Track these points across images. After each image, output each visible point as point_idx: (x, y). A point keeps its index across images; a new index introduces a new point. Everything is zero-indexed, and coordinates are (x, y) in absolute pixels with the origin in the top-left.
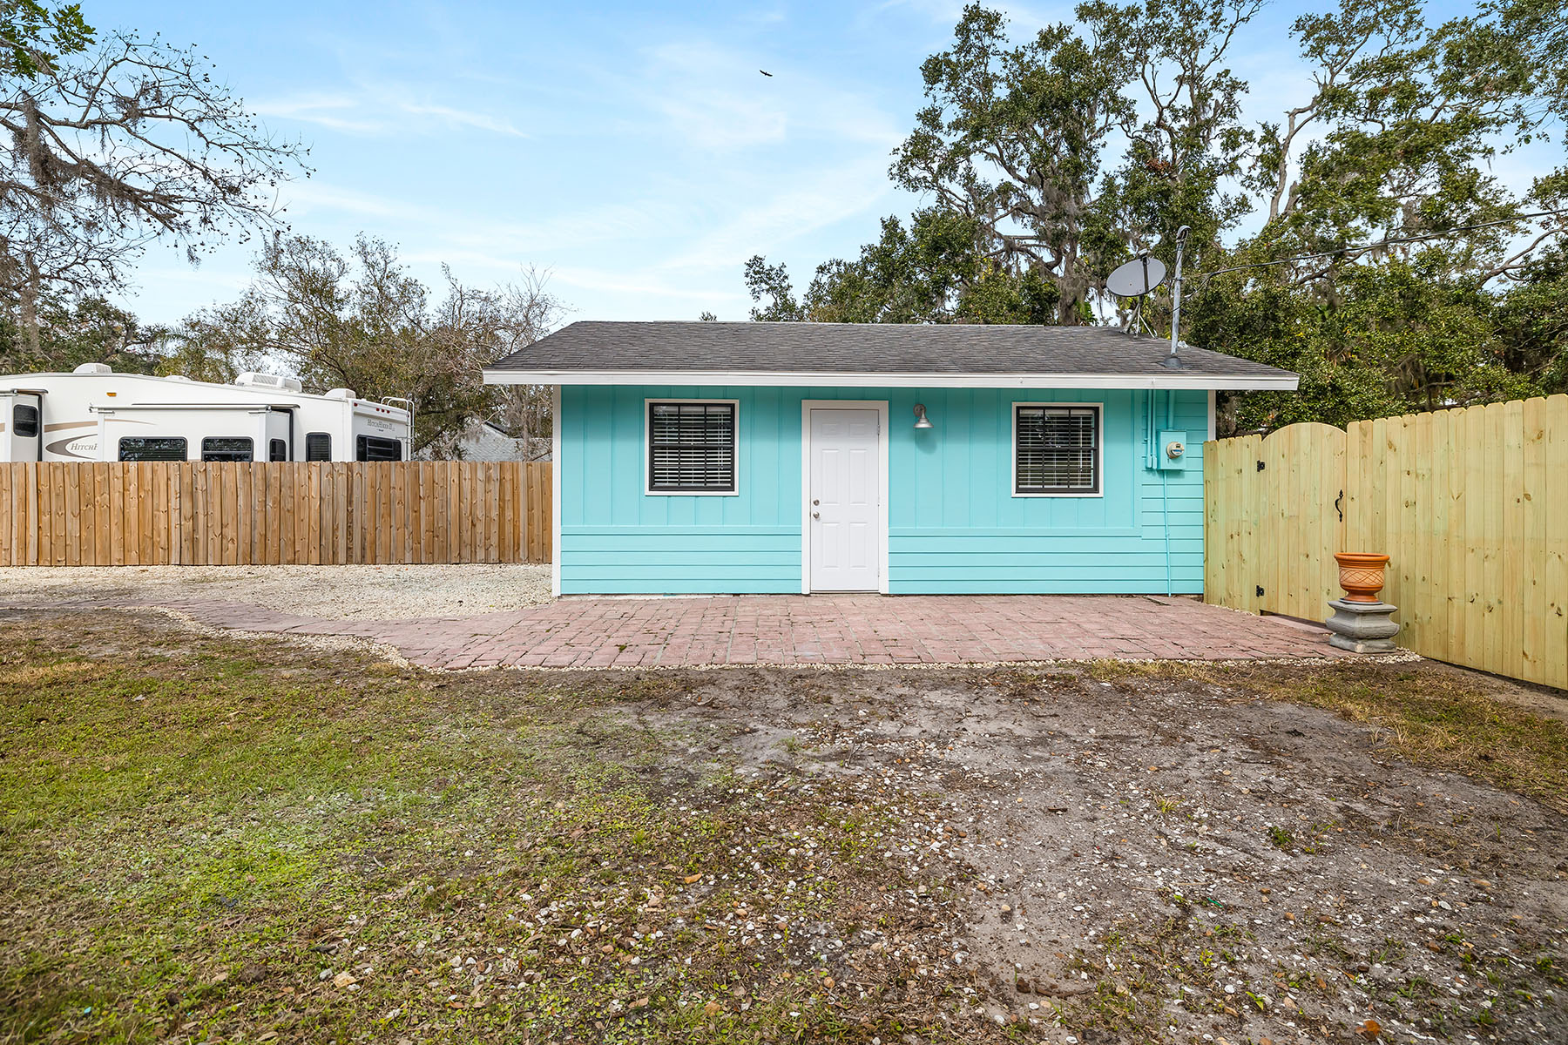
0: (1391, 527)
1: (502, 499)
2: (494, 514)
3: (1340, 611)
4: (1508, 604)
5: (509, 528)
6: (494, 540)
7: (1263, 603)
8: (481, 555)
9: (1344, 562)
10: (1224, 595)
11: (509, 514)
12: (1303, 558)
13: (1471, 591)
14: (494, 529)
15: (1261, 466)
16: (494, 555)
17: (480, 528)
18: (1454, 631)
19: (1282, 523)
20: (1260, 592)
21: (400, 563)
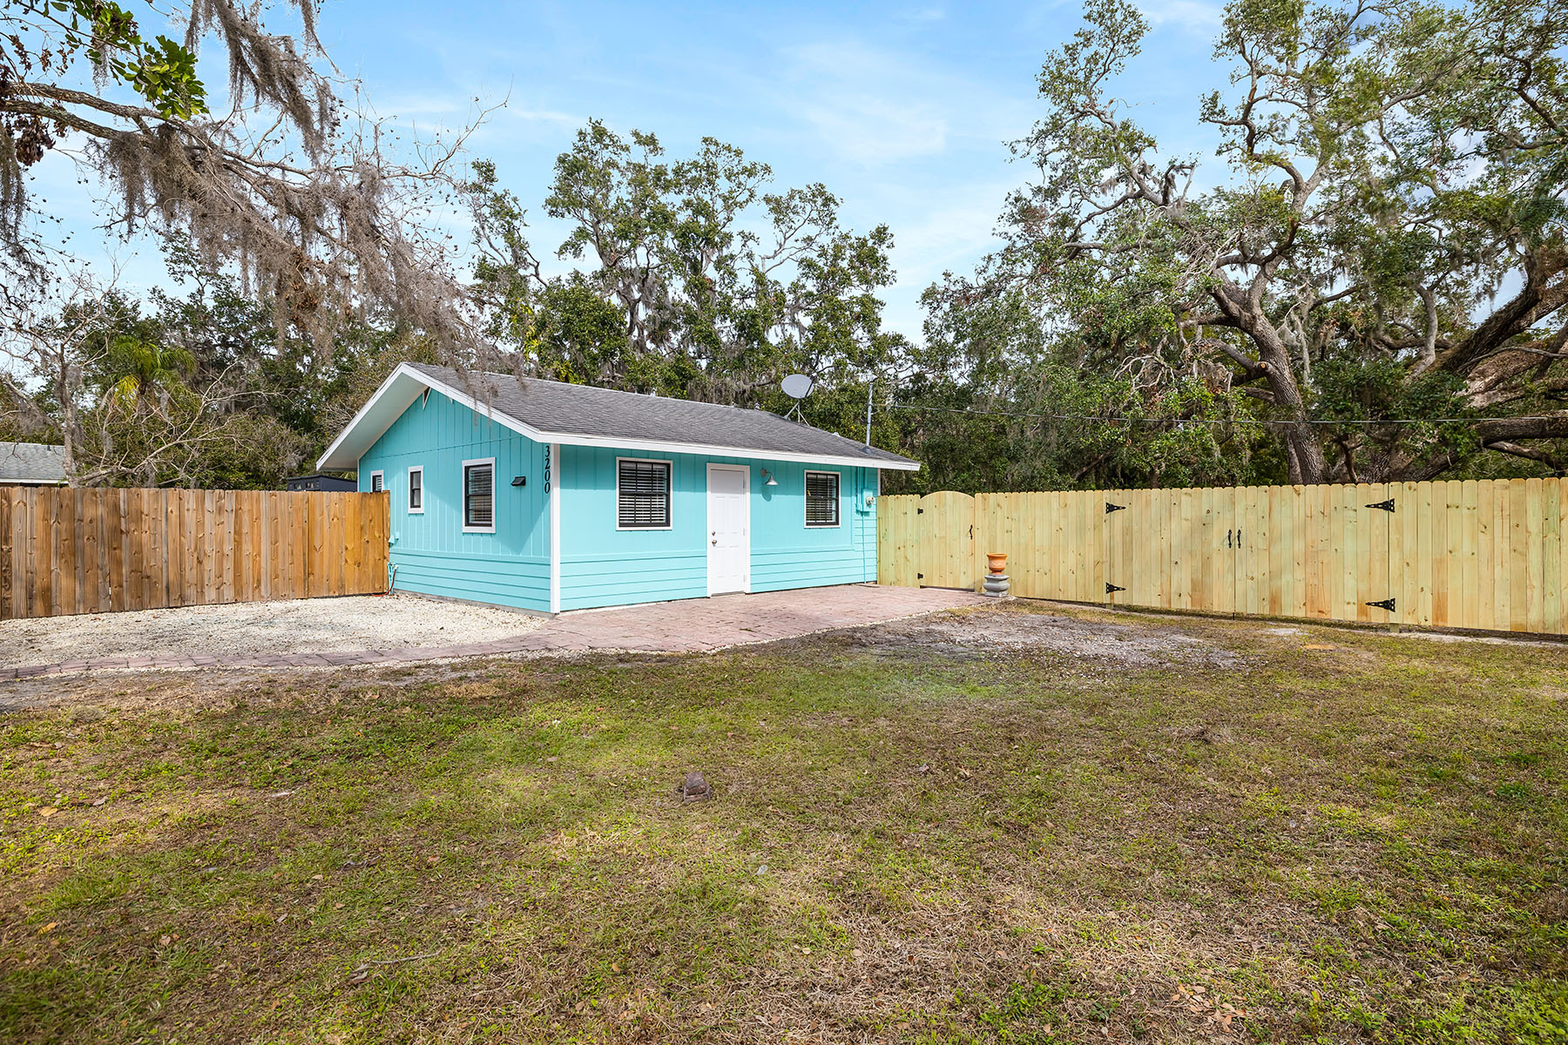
0: (999, 542)
1: (238, 532)
2: (228, 548)
3: (989, 580)
4: (1053, 571)
5: (247, 564)
6: (229, 577)
7: (923, 582)
8: (211, 594)
9: (991, 558)
10: (894, 580)
11: (247, 548)
12: (949, 558)
13: (1037, 567)
14: (229, 564)
15: (920, 511)
16: (229, 593)
17: (210, 565)
18: (1030, 583)
19: (935, 541)
20: (920, 576)
21: (91, 612)
